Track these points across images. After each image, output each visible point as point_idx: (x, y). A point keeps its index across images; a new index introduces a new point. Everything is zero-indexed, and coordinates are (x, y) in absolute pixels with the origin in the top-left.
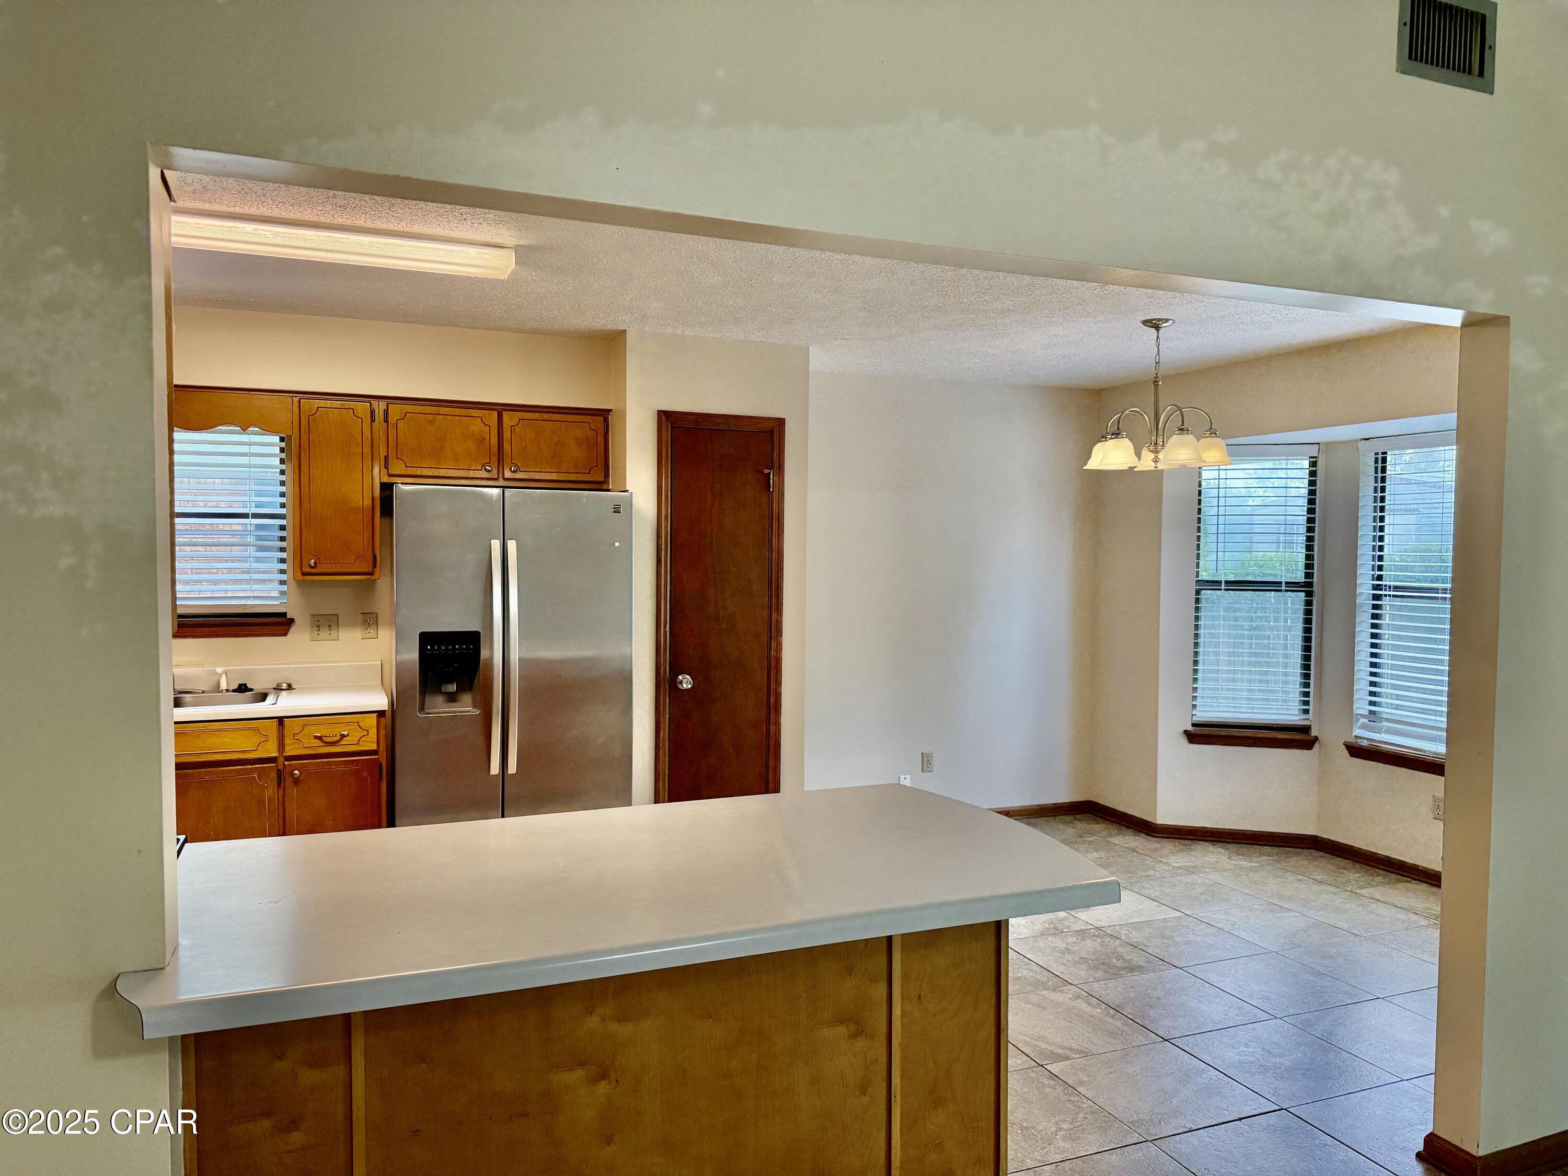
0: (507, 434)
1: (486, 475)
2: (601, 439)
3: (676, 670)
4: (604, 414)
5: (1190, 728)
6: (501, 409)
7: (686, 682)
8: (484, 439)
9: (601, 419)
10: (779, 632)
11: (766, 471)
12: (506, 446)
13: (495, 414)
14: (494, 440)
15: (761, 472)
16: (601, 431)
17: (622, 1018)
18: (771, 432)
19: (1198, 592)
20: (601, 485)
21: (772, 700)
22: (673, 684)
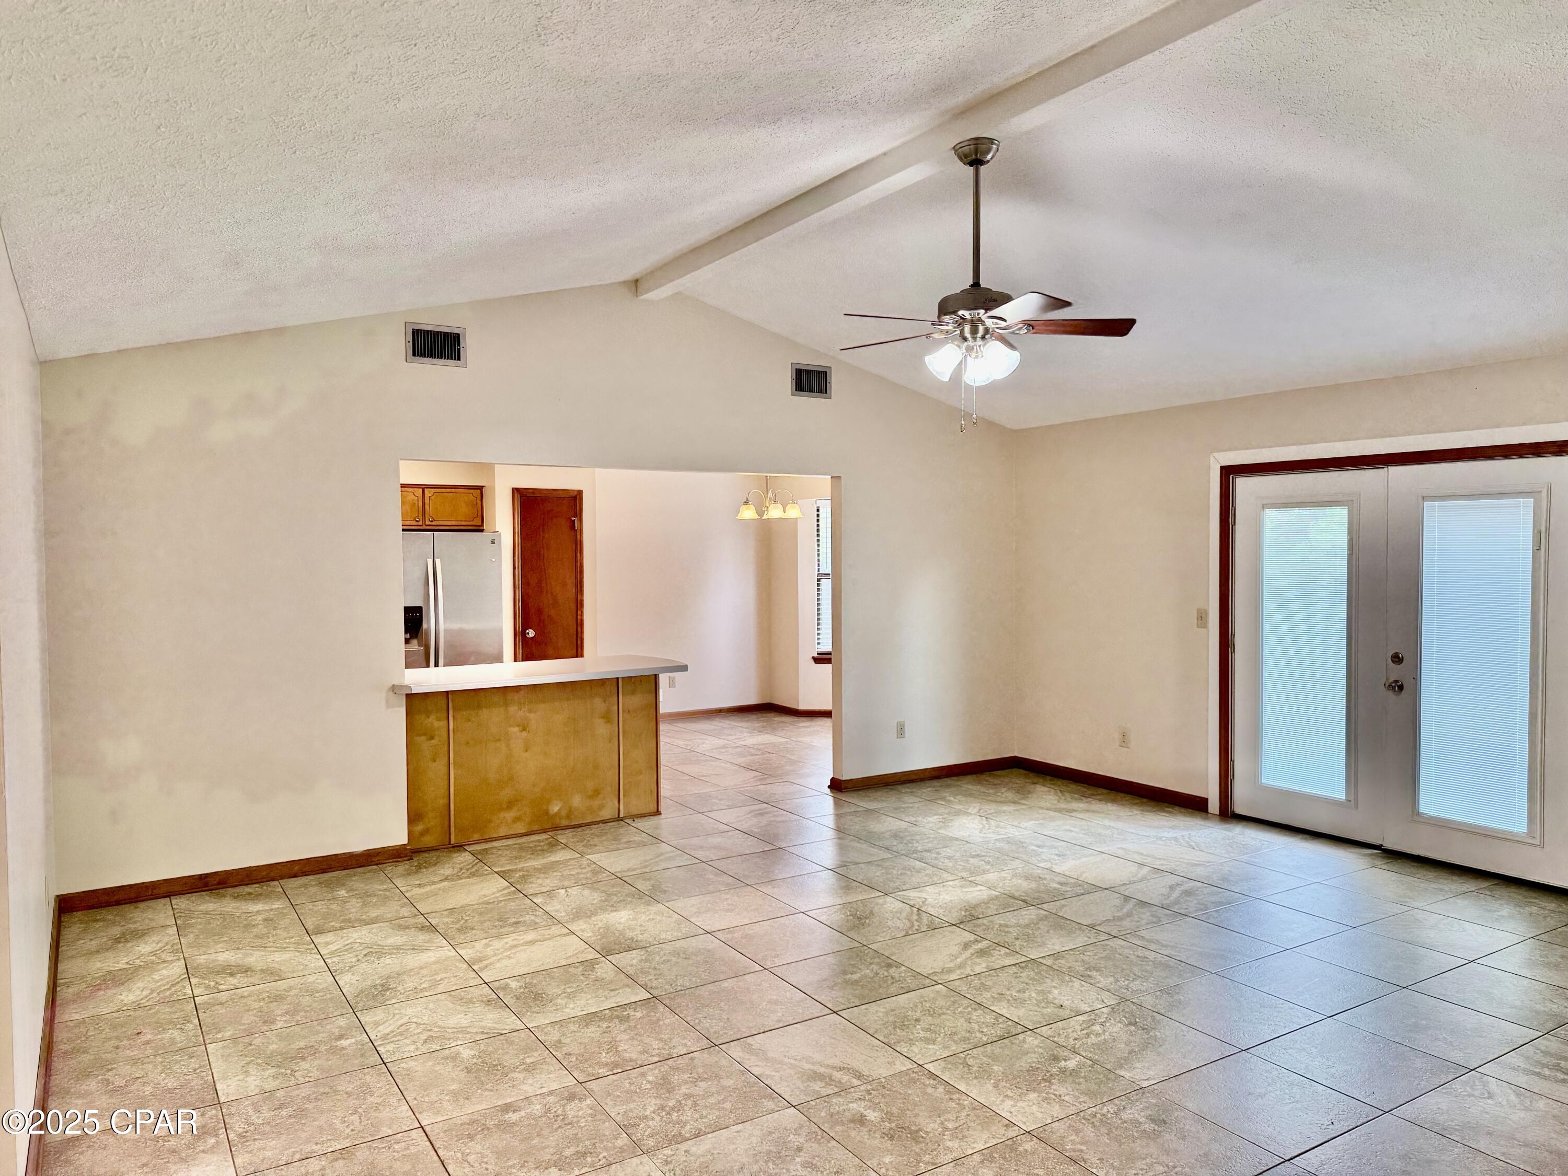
0: (427, 501)
1: (416, 523)
2: (479, 502)
3: (526, 626)
4: (480, 488)
5: (816, 655)
6: (423, 487)
7: (531, 633)
8: (415, 504)
9: (479, 491)
10: (582, 605)
11: (573, 519)
12: (427, 507)
13: (420, 490)
14: (420, 504)
15: (570, 519)
16: (479, 497)
17: (530, 711)
18: (575, 498)
19: (819, 580)
20: (479, 529)
21: (579, 642)
22: (524, 634)
